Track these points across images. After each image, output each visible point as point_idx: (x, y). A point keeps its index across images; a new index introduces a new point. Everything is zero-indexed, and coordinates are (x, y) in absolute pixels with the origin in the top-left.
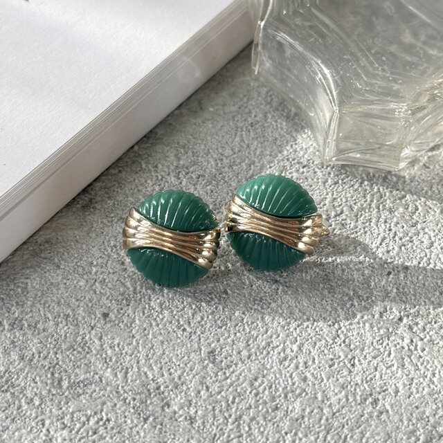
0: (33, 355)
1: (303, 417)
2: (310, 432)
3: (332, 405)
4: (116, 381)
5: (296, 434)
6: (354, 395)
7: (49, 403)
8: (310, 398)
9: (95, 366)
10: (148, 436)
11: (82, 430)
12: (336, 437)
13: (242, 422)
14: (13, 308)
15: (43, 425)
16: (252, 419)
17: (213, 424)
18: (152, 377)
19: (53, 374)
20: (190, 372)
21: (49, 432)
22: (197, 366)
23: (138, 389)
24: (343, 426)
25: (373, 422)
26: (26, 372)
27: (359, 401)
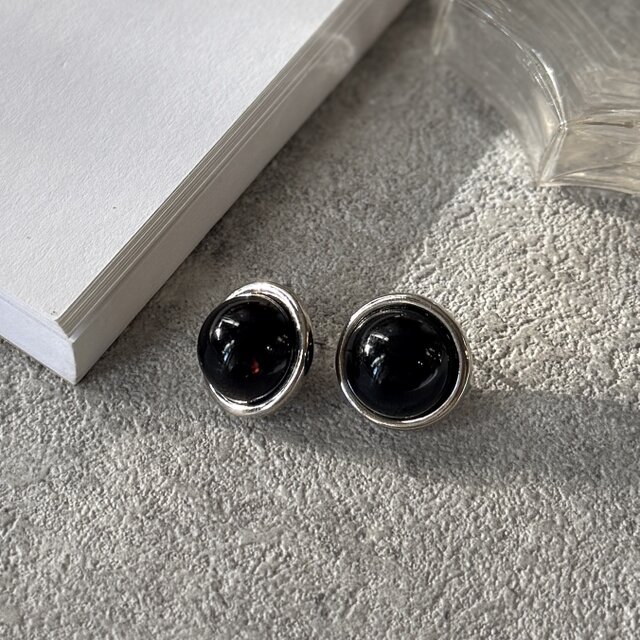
0: (180, 468)
1: (539, 549)
2: (550, 569)
3: (576, 532)
4: (292, 503)
5: (532, 571)
6: (603, 517)
7: (210, 533)
8: (546, 522)
9: (262, 482)
10: (344, 576)
11: (258, 569)
12: (584, 575)
13: (460, 556)
14: (143, 403)
15: (208, 562)
16: (474, 551)
17: (424, 558)
18: (337, 497)
19: (209, 494)
20: (386, 490)
21: (217, 573)
22: (394, 480)
23: (322, 513)
24: (592, 559)
25: (630, 554)
26: (174, 491)
27: (610, 526)
